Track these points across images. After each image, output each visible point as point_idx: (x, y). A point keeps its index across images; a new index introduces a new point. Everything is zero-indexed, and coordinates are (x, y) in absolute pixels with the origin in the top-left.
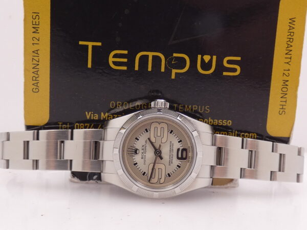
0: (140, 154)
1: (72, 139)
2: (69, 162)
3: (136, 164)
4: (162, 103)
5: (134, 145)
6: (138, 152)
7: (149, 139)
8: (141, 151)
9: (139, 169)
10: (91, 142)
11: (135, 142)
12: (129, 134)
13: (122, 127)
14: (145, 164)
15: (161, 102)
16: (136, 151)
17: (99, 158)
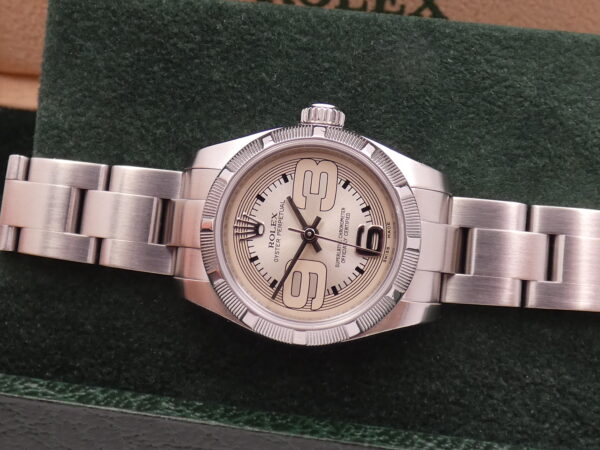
0: (267, 234)
1: (107, 187)
2: (93, 244)
3: (256, 258)
4: (326, 113)
5: (254, 212)
6: (261, 231)
7: (290, 200)
8: (269, 228)
9: (263, 272)
10: (152, 200)
11: (256, 206)
12: (240, 184)
13: (225, 167)
14: (276, 260)
15: (324, 109)
16: (256, 229)
17: (170, 239)
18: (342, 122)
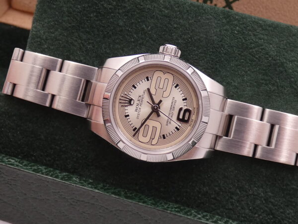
0: (135, 105)
1: (60, 71)
2: (50, 97)
3: (128, 116)
5: (130, 93)
6: (132, 103)
7: (149, 90)
8: (136, 102)
9: (130, 123)
10: (82, 80)
11: (132, 91)
12: (125, 78)
13: (119, 69)
14: (138, 118)
16: (130, 102)
17: (87, 100)
18: (179, 55)
